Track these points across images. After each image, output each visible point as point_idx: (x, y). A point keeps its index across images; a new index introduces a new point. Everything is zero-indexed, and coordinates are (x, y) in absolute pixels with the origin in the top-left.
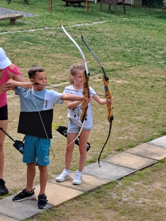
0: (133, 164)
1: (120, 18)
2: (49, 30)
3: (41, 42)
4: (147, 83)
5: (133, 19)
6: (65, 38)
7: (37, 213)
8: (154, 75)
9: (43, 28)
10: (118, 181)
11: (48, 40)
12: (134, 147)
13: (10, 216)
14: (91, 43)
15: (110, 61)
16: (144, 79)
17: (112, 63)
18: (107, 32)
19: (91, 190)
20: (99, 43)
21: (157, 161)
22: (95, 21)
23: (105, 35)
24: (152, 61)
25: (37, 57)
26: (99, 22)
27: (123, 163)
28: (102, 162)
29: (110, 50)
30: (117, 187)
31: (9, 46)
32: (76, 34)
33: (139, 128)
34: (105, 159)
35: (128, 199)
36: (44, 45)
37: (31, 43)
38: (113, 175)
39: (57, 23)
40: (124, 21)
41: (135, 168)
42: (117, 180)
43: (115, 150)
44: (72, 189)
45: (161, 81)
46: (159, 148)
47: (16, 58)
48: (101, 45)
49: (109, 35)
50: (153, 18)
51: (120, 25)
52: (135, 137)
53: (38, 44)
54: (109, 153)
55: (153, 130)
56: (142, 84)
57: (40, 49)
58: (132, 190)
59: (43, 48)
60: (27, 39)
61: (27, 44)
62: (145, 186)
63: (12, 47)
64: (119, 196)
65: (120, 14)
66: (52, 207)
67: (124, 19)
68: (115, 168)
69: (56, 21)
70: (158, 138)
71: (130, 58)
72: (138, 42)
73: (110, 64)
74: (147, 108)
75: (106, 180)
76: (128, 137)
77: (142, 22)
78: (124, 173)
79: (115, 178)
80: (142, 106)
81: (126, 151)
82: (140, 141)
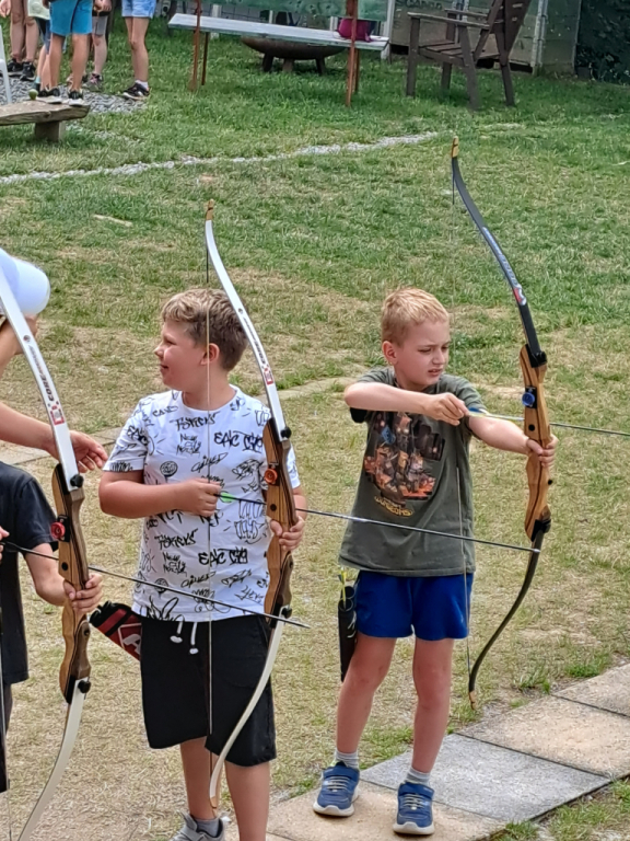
0: (596, 751)
1: (489, 122)
2: (201, 169)
3: (170, 218)
4: (623, 398)
5: (544, 130)
6: (267, 205)
9: (173, 159)
10: (536, 825)
11: (196, 208)
12: (593, 674)
14: (376, 228)
15: (463, 301)
16: (610, 382)
17: (472, 312)
18: (442, 181)
20: (412, 225)
22: (386, 135)
23: (431, 192)
25: (157, 280)
26: (406, 140)
27: (553, 746)
28: (461, 738)
29: (457, 255)
31: (36, 234)
32: (312, 189)
33: (607, 594)
34: (476, 726)
36: (182, 231)
37: (128, 224)
38: (514, 796)
39: (229, 140)
40: (509, 134)
41: (603, 770)
42: (533, 820)
43: (513, 688)
47: (70, 285)
48: (420, 237)
49: (448, 192)
50: (626, 125)
51: (491, 152)
52: (593, 634)
53: (159, 227)
54: (486, 702)
56: (603, 403)
57: (167, 250)
59: (178, 245)
60: (112, 207)
61: (113, 227)
63: (50, 240)
65: (488, 107)
67: (509, 125)
68: (520, 767)
69: (226, 132)
71: (545, 290)
72: (575, 225)
73: (466, 317)
75: (486, 820)
76: (564, 632)
77: (582, 141)
78: (559, 788)
79: (523, 810)
80: (611, 499)
81: (558, 694)
82: (617, 652)
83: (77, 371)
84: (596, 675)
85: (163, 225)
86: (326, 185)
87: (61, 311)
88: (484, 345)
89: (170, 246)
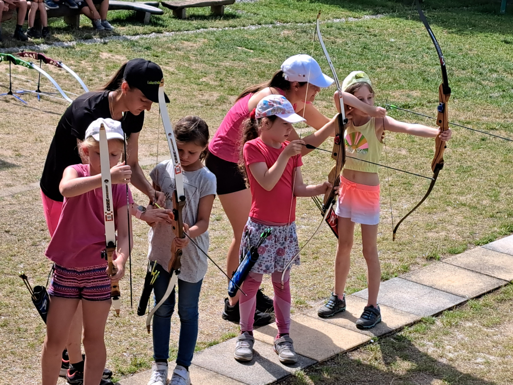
0: (461, 286)
1: (411, 10)
2: (284, 28)
3: (270, 49)
4: (472, 132)
5: (436, 13)
7: (286, 374)
8: (484, 118)
9: (271, 23)
10: (434, 318)
11: (282, 45)
12: (459, 253)
13: (235, 378)
14: (361, 55)
16: (466, 124)
17: (404, 93)
18: (390, 35)
19: (385, 334)
20: (377, 54)
21: (505, 283)
22: (365, 14)
23: (386, 40)
24: (478, 92)
25: (264, 76)
26: (374, 17)
27: (441, 284)
28: (400, 279)
29: (397, 67)
30: (434, 330)
31: (212, 55)
32: (333, 37)
33: (465, 218)
34: (406, 274)
35: (456, 354)
36: (275, 55)
37: (252, 51)
38: (424, 305)
39: (296, 16)
41: (464, 295)
42: (433, 316)
43: (423, 257)
44: (347, 330)
45: (497, 130)
46: (506, 258)
47: (226, 78)
48: (380, 59)
49: (393, 40)
50: (472, 12)
52: (459, 235)
53: (265, 53)
54: (412, 264)
55: (491, 223)
56: (463, 134)
58: (461, 336)
59: (273, 61)
60: (244, 44)
61: (245, 53)
62: (485, 330)
63: (217, 58)
64: (439, 348)
65: (410, 3)
66: (314, 364)
68: (426, 292)
69: (295, 11)
70: (502, 238)
72: (449, 55)
73: (401, 95)
74: (476, 180)
75: (412, 315)
76: (446, 234)
77: (452, 19)
78: (444, 302)
79: (428, 311)
80: (466, 176)
81: (443, 261)
82: (470, 243)
85: (267, 52)
86: (339, 36)
87: (222, 88)
88: (409, 107)
89: (270, 61)
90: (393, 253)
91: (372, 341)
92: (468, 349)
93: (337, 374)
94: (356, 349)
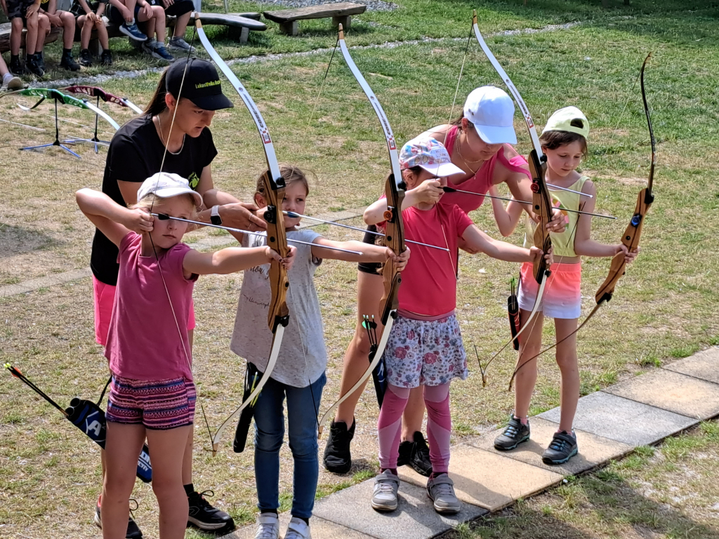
0: (689, 403)
1: (613, 15)
2: (435, 45)
3: (416, 75)
4: (703, 185)
5: (649, 20)
6: (475, 67)
7: (444, 529)
9: (417, 39)
10: (652, 448)
11: (432, 69)
12: (687, 356)
13: (373, 534)
14: (544, 80)
15: (599, 125)
16: (694, 175)
17: (605, 132)
18: (585, 51)
19: (584, 471)
20: (566, 79)
22: (549, 24)
23: (578, 59)
24: (711, 130)
25: (408, 112)
26: (561, 26)
27: (662, 400)
28: (604, 394)
29: (595, 96)
30: (652, 465)
31: (334, 85)
32: (503, 57)
33: (695, 306)
34: (613, 387)
35: (685, 498)
36: (423, 82)
37: (390, 78)
38: (638, 430)
39: (452, 27)
40: (626, 22)
41: (694, 414)
42: (651, 445)
43: (636, 363)
44: (530, 466)
47: (355, 116)
48: (571, 85)
49: (588, 58)
50: (701, 17)
51: (615, 33)
52: (687, 331)
53: (409, 80)
54: (620, 372)
56: (689, 188)
57: (414, 94)
58: (691, 472)
59: (421, 91)
60: (379, 68)
61: (381, 81)
63: (343, 88)
64: (660, 490)
65: (613, 6)
66: (483, 515)
67: (626, 17)
68: (641, 412)
69: (451, 22)
72: (669, 78)
73: (601, 136)
74: (710, 253)
75: (621, 445)
76: (668, 330)
77: (672, 27)
78: (667, 425)
79: (644, 439)
80: (695, 248)
81: (665, 367)
82: (702, 341)
83: (360, 167)
84: (688, 356)
85: (412, 79)
86: (512, 54)
87: (350, 131)
88: (613, 152)
89: (416, 92)
90: (593, 357)
91: (565, 481)
92: (701, 491)
93: (517, 527)
94: (543, 492)
